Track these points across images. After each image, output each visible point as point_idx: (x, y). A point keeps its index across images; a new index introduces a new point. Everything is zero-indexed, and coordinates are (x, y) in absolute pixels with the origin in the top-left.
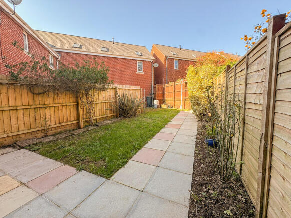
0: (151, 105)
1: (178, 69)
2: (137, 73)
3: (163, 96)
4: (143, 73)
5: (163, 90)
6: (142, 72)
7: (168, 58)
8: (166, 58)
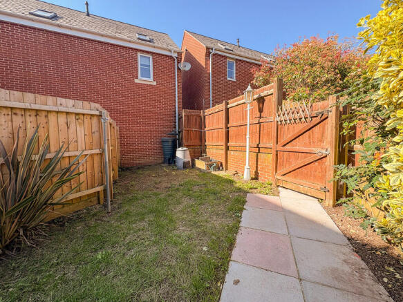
0: (171, 159)
1: (234, 79)
2: (136, 81)
3: (202, 138)
4: (155, 83)
5: (201, 123)
6: (152, 79)
7: (214, 52)
8: (208, 54)
